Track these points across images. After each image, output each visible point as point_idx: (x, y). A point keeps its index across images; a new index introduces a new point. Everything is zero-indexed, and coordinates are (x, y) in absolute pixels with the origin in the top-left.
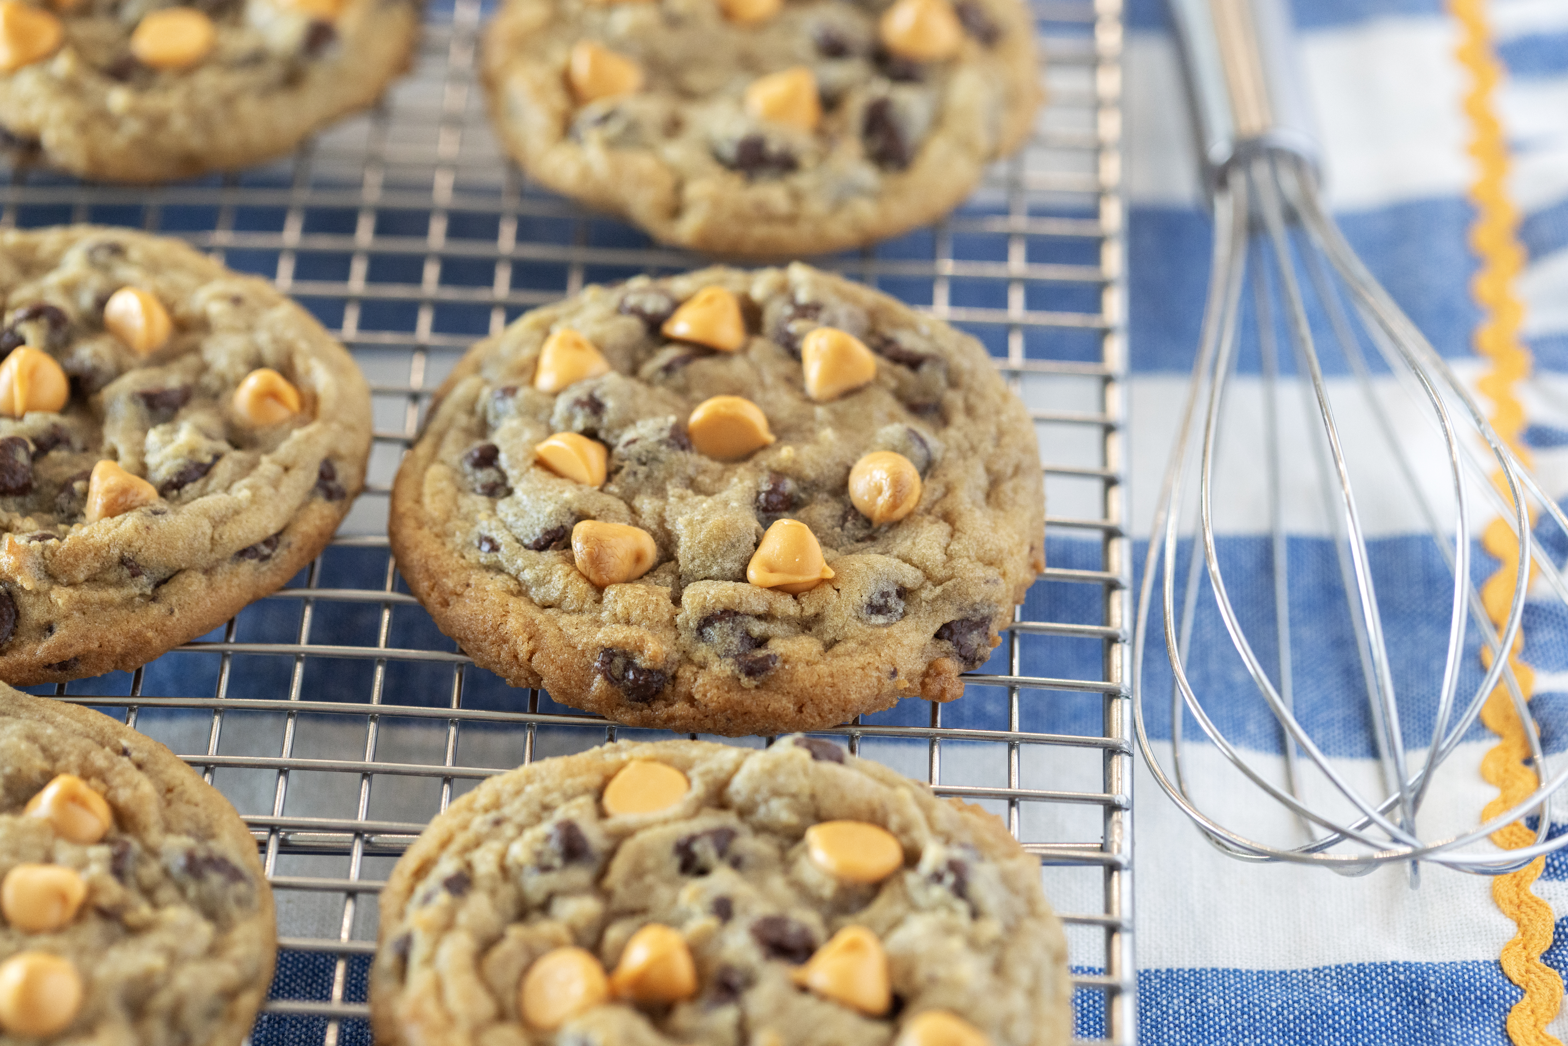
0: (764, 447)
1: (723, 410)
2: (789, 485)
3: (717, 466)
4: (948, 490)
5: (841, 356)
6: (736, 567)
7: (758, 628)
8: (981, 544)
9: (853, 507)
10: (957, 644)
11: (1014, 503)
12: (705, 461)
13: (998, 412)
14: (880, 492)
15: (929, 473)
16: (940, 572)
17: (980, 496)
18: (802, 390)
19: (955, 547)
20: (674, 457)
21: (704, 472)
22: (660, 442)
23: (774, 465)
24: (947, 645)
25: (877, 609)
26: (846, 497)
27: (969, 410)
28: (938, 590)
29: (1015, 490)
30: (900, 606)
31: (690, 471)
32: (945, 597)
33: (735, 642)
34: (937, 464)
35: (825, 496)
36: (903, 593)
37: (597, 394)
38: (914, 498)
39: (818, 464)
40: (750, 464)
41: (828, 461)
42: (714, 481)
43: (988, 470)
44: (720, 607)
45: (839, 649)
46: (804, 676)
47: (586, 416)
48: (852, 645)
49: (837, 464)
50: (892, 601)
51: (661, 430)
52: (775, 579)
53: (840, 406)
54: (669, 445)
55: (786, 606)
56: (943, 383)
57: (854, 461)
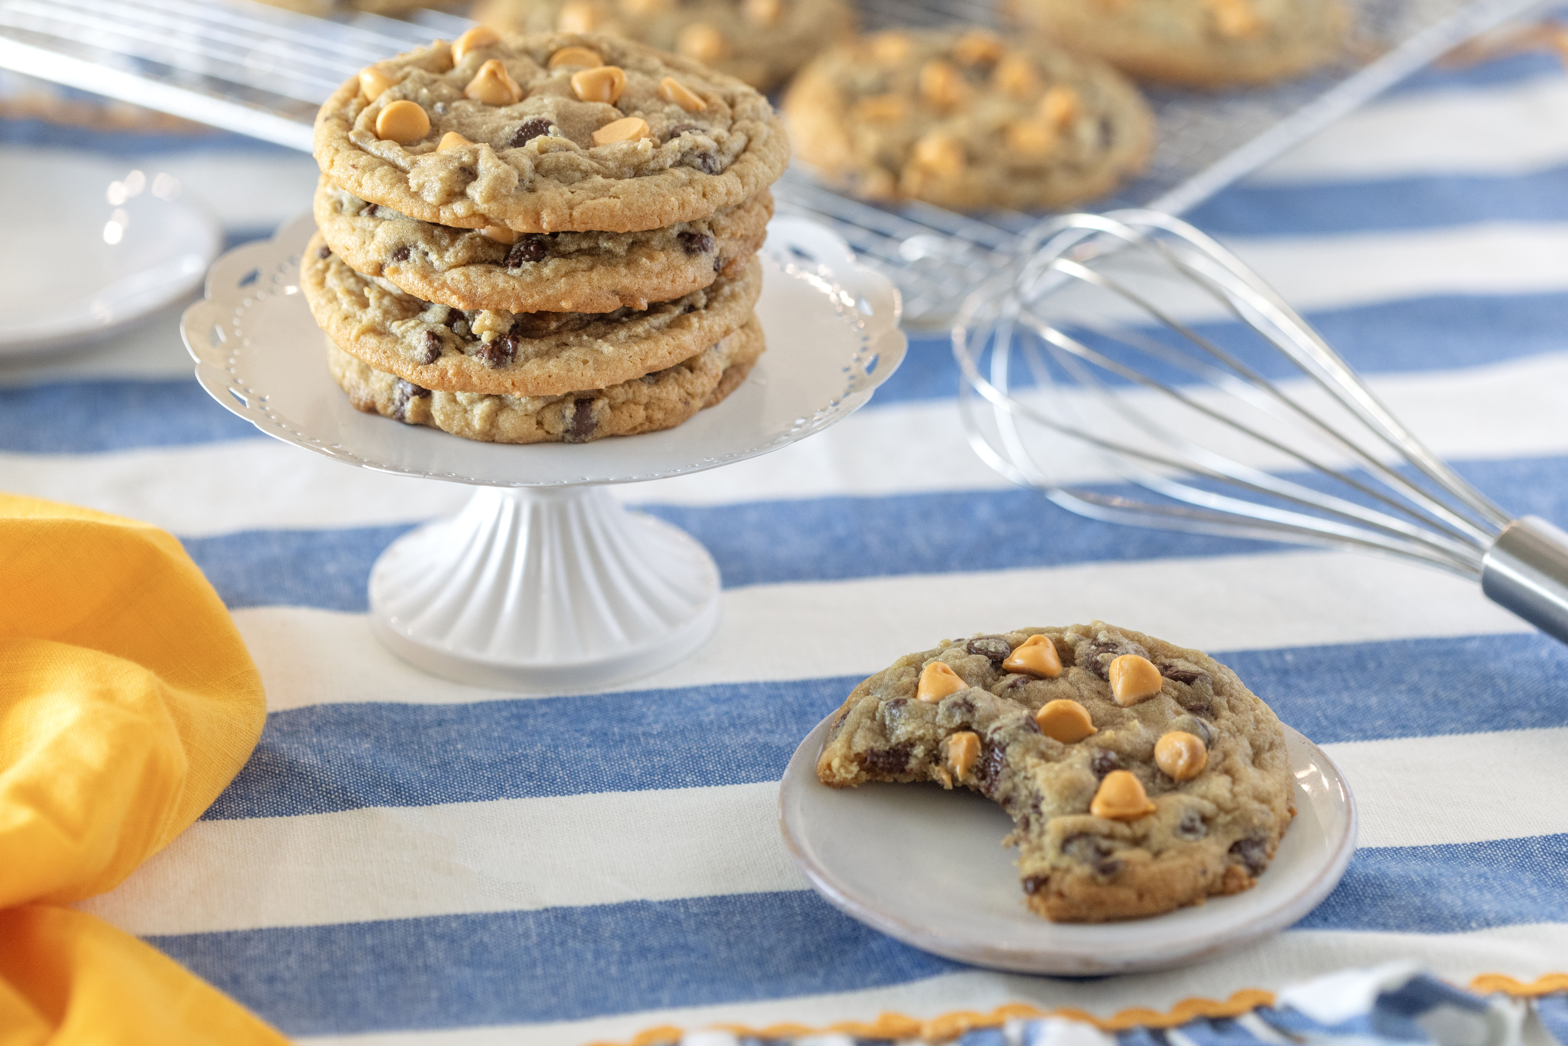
0: (1091, 734)
1: (1062, 707)
2: (1113, 756)
3: (1059, 744)
4: (1226, 755)
5: (1140, 672)
6: (1084, 806)
7: (1105, 844)
8: (1255, 788)
9: (1159, 770)
10: (1245, 857)
11: (1273, 766)
12: (1051, 740)
13: (1253, 710)
14: (1180, 755)
15: (1210, 747)
16: (1229, 805)
17: (1249, 761)
18: (1111, 699)
19: (1237, 789)
20: (1029, 737)
21: (1051, 748)
22: (1019, 728)
23: (1101, 743)
24: (1238, 857)
25: (1188, 829)
26: (1153, 764)
27: (1232, 709)
28: (1229, 818)
29: (1272, 758)
30: (1203, 828)
31: (1043, 747)
32: (1234, 822)
33: (1090, 853)
34: (1215, 741)
35: (1139, 763)
36: (1205, 820)
37: (969, 698)
38: (1204, 761)
39: (1132, 742)
40: (1083, 743)
41: (1138, 740)
42: (1059, 755)
43: (1252, 745)
44: (1076, 831)
45: (1165, 856)
46: (1142, 874)
47: (963, 714)
48: (1172, 853)
49: (1146, 743)
50: (1198, 824)
51: (1018, 719)
52: (1114, 811)
53: (1140, 707)
54: (1025, 730)
55: (1122, 829)
56: (1211, 692)
57: (1156, 740)
